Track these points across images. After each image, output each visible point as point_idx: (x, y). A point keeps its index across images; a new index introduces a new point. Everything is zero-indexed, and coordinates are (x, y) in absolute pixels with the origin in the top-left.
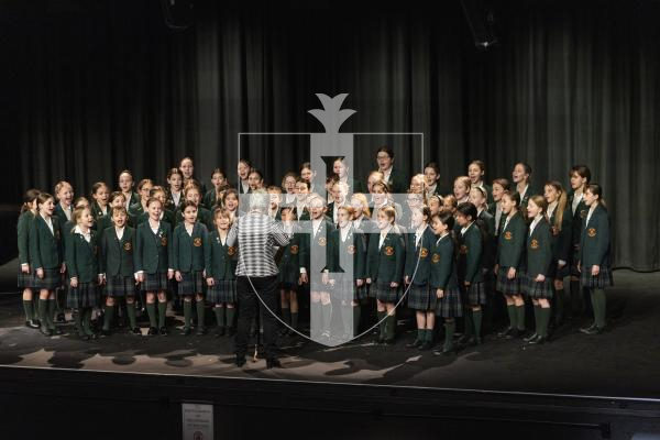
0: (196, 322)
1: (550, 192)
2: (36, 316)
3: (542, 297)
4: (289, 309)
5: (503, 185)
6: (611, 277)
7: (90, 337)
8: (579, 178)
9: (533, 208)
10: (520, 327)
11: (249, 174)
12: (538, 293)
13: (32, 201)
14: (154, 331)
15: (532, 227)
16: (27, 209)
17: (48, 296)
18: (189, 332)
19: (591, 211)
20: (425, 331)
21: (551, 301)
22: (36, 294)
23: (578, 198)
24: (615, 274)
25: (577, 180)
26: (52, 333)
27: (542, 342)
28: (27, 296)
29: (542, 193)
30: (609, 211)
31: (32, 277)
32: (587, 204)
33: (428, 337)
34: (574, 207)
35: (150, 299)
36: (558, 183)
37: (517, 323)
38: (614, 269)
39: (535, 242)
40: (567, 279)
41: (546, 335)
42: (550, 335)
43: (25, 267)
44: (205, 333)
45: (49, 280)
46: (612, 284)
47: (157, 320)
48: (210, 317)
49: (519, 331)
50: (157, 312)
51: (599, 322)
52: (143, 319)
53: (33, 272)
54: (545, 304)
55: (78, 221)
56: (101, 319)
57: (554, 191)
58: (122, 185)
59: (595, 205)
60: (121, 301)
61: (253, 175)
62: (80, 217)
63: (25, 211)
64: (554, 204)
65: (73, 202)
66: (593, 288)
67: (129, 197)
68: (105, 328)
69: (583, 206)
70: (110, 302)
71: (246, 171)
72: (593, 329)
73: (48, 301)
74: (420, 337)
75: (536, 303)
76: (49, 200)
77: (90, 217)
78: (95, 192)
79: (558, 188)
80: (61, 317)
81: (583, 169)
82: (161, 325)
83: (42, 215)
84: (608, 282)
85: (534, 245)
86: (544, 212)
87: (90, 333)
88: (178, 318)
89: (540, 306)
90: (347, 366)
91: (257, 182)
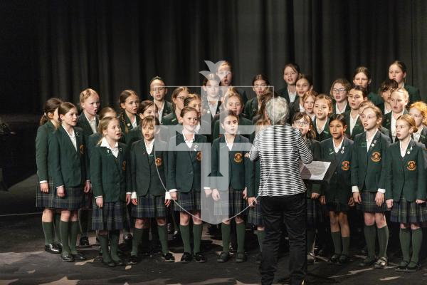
0: (235, 246)
2: (56, 240)
4: (340, 232)
7: (116, 264)
11: (297, 80)
13: (52, 111)
14: (188, 257)
16: (47, 120)
17: (70, 218)
18: (228, 258)
22: (56, 215)
26: (74, 258)
28: (46, 217)
31: (51, 197)
35: (183, 220)
43: (44, 185)
44: (245, 259)
45: (71, 200)
47: (192, 246)
48: (251, 241)
50: (191, 236)
52: (176, 244)
53: (52, 190)
55: (105, 133)
56: (129, 243)
58: (154, 93)
60: (151, 222)
61: (302, 82)
62: (105, 129)
63: (45, 122)
65: (99, 112)
67: (161, 106)
68: (133, 253)
70: (139, 225)
71: (294, 76)
73: (70, 223)
76: (72, 111)
77: (117, 129)
78: (123, 101)
80: (84, 241)
82: (196, 250)
83: (65, 127)
87: (116, 258)
88: (216, 242)
91: (305, 89)
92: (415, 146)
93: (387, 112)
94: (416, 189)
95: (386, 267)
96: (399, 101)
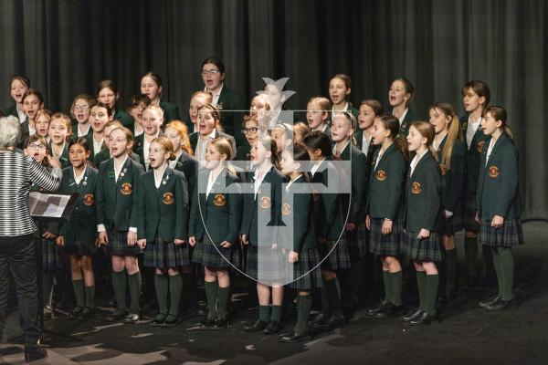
1: (437, 117)
3: (427, 260)
4: (83, 280)
5: (375, 108)
6: (520, 231)
8: (475, 97)
9: (415, 138)
10: (396, 301)
11: (25, 96)
12: (422, 253)
15: (413, 165)
19: (492, 143)
20: (270, 308)
21: (438, 265)
23: (474, 125)
24: (526, 228)
25: (472, 100)
27: (427, 321)
29: (427, 119)
30: (516, 143)
32: (486, 132)
33: (275, 317)
34: (470, 138)
36: (448, 106)
37: (393, 297)
38: (523, 222)
39: (417, 184)
40: (461, 234)
41: (433, 312)
42: (439, 311)
46: (521, 242)
49: (394, 307)
51: (505, 293)
54: (430, 269)
57: (442, 116)
59: (497, 135)
61: (30, 98)
64: (443, 134)
66: (496, 248)
69: (481, 136)
72: (498, 302)
74: (263, 316)
75: (419, 269)
79: (448, 112)
81: (481, 86)
84: (516, 238)
85: (416, 189)
86: (429, 144)
89: (425, 272)
90: (164, 358)
91: (35, 107)
92: (172, 175)
93: (137, 134)
94: (174, 226)
95: (139, 322)
96: (153, 119)
